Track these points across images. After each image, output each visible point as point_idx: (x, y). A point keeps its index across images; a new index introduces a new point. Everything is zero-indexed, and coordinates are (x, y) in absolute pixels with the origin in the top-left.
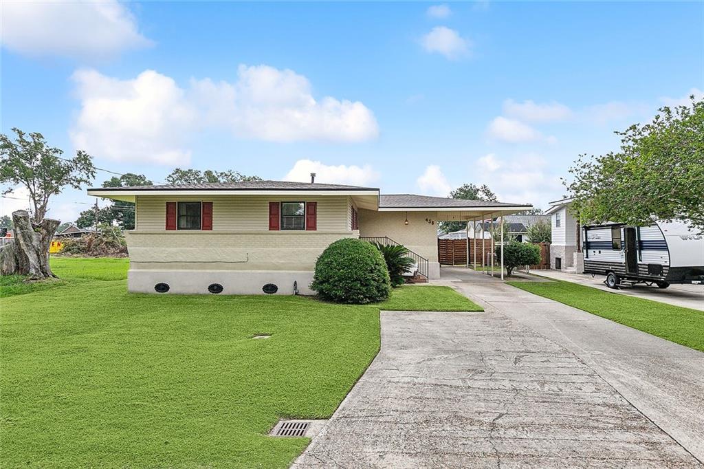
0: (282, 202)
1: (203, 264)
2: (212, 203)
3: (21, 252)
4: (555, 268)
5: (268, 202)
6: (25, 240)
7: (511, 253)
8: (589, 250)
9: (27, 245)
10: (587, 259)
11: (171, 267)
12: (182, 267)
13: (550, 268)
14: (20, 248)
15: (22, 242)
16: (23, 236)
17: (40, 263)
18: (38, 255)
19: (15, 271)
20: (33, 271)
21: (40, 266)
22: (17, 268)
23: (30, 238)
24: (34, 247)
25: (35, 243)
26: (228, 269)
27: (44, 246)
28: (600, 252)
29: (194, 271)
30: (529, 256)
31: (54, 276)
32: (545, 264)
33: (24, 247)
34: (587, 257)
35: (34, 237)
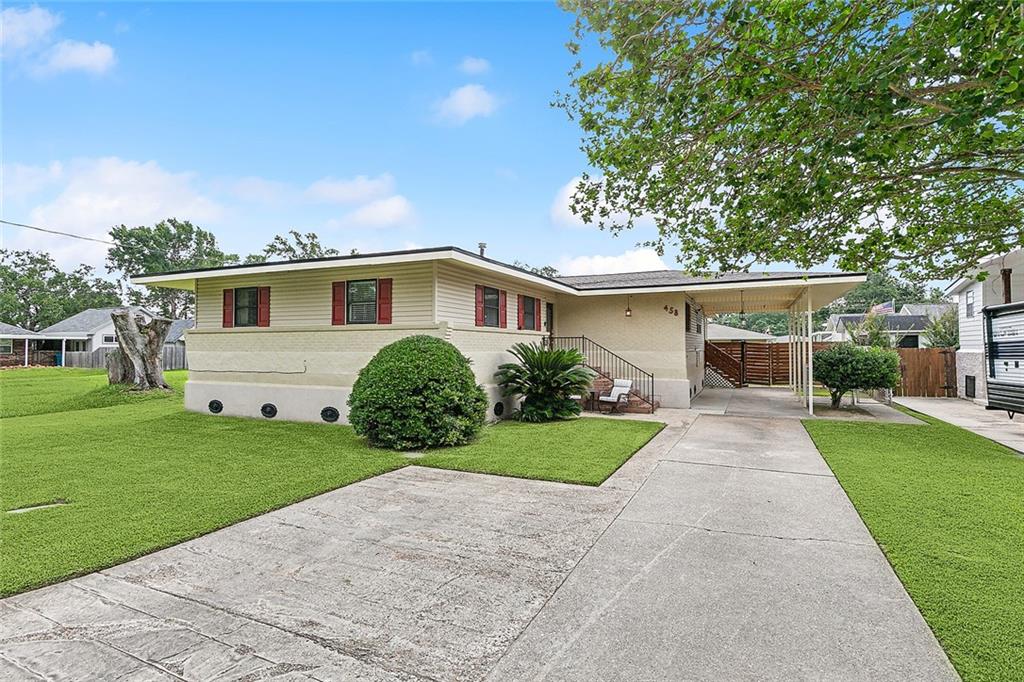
0: (348, 282)
1: (259, 375)
2: (269, 288)
3: (125, 357)
4: (964, 395)
5: (331, 282)
6: (127, 343)
7: (830, 364)
8: (996, 362)
9: (130, 349)
10: (991, 380)
11: (226, 379)
12: (240, 379)
13: (955, 396)
14: (123, 352)
15: (124, 345)
16: (124, 338)
17: (146, 371)
18: (144, 361)
19: (123, 379)
20: (137, 380)
21: (147, 375)
22: (124, 377)
23: (133, 340)
24: (138, 351)
25: (140, 347)
26: (284, 382)
27: (152, 351)
28: (1017, 365)
29: (248, 384)
30: (870, 371)
31: (165, 387)
32: (947, 388)
33: (128, 352)
34: (993, 375)
35: (139, 340)
